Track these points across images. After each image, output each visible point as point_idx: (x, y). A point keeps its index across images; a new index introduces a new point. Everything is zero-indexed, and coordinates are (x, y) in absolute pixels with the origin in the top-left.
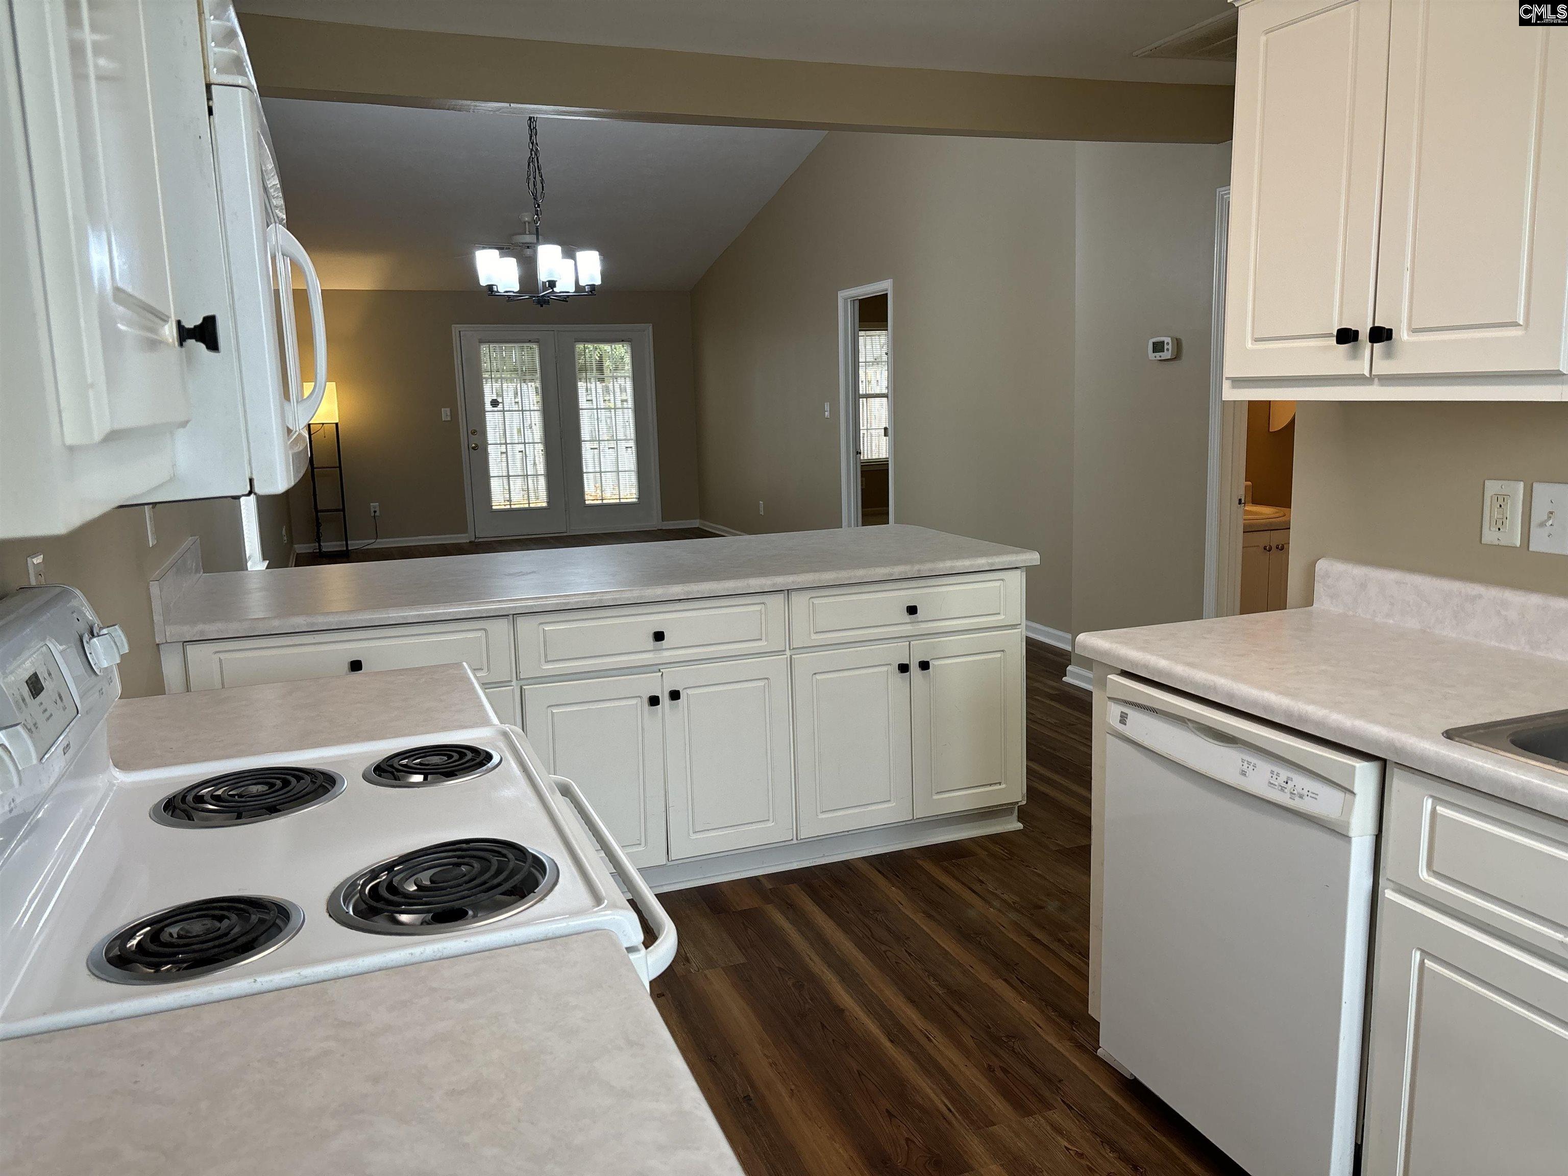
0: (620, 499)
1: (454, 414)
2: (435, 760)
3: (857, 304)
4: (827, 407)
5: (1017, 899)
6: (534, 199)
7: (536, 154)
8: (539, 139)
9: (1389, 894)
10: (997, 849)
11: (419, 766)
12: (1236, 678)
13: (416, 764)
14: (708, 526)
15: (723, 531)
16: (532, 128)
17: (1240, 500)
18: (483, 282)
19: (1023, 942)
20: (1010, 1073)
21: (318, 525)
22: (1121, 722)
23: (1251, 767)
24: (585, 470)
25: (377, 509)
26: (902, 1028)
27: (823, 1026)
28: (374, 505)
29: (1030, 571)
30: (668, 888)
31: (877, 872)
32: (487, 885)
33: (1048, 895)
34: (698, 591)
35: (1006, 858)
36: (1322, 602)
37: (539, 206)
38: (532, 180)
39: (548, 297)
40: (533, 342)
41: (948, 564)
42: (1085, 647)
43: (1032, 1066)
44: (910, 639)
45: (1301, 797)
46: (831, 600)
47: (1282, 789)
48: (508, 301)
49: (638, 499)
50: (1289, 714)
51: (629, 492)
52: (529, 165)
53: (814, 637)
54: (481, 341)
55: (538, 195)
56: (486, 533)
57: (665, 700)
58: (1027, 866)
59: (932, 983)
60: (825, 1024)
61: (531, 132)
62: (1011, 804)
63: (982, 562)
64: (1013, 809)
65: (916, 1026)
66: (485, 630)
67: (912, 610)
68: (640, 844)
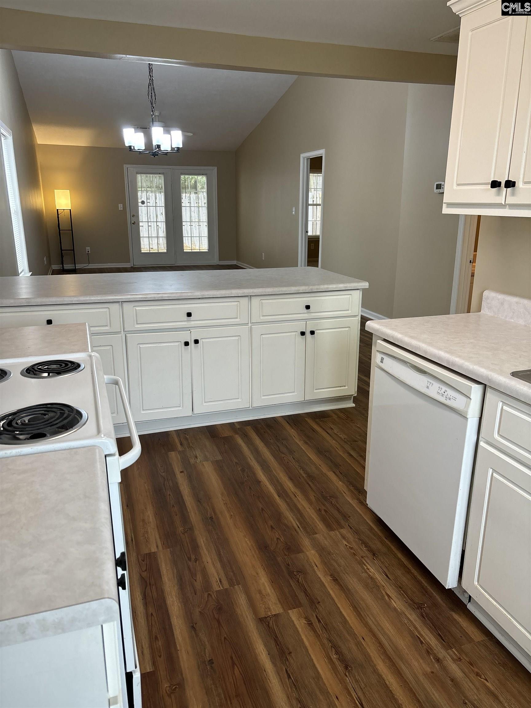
0: (200, 250)
1: (125, 207)
2: (54, 366)
3: (309, 160)
4: (294, 210)
5: (346, 437)
6: (151, 104)
7: (152, 82)
8: (154, 74)
9: (482, 444)
10: (341, 415)
11: (47, 369)
12: (430, 344)
13: (45, 368)
14: (239, 264)
15: (247, 267)
16: (150, 68)
17: (471, 261)
18: (127, 144)
19: (345, 456)
20: (328, 512)
21: (62, 257)
22: (381, 362)
23: (431, 385)
24: (184, 236)
25: (89, 251)
26: (285, 491)
27: (250, 488)
28: (88, 248)
29: (364, 291)
30: (193, 426)
31: (286, 422)
32: (51, 424)
33: (360, 436)
34: (208, 295)
35: (345, 419)
36: (485, 311)
37: (153, 108)
38: (150, 94)
39: (158, 152)
40: (161, 174)
41: (326, 286)
42: (369, 327)
43: (338, 510)
44: (307, 320)
45: (450, 399)
46: (271, 301)
47: (442, 395)
48: (139, 154)
49: (208, 250)
50: (448, 362)
51: (204, 247)
52: (149, 87)
53: (262, 318)
54: (137, 173)
55: (153, 102)
56: (138, 263)
57: (192, 343)
58: (354, 423)
59: (302, 472)
60: (251, 487)
61: (150, 70)
62: (350, 395)
63: (341, 286)
64: (351, 398)
65: (291, 490)
66: (109, 308)
67: (308, 307)
68: (180, 406)
